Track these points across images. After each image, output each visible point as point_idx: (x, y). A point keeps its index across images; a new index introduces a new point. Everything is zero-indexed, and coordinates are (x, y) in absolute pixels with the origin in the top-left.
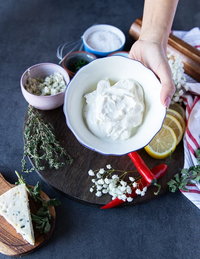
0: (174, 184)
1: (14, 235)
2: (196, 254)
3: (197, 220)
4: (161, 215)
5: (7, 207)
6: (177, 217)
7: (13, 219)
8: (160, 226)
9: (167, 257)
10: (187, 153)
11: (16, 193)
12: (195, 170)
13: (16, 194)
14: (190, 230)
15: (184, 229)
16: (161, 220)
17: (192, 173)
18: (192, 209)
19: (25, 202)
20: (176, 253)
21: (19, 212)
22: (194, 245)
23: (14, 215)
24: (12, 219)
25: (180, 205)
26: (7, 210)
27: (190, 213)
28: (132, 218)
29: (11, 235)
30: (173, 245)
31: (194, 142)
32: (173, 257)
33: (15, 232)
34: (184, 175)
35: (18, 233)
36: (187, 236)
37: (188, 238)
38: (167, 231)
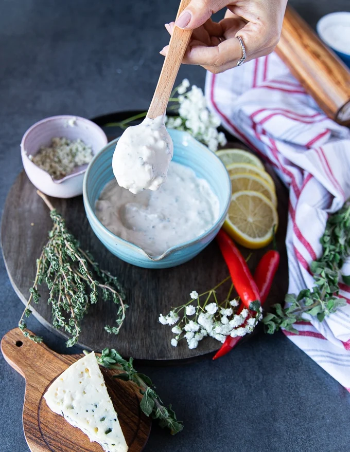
0: (273, 320)
1: (87, 446)
2: (309, 441)
3: (310, 382)
4: (248, 374)
5: (73, 399)
6: (277, 376)
7: (88, 419)
8: (247, 392)
9: (259, 447)
10: (294, 267)
11: (82, 371)
12: (311, 297)
13: (82, 373)
15: (289, 397)
16: (248, 381)
17: (304, 302)
18: (302, 363)
19: (102, 385)
20: (276, 439)
21: (96, 406)
22: (306, 426)
23: (87, 411)
24: (85, 419)
25: (282, 356)
26: (74, 404)
27: (300, 370)
28: (197, 379)
29: (81, 447)
30: (270, 425)
31: (307, 249)
32: (269, 446)
33: (87, 441)
34: (292, 304)
35: (93, 442)
36: (294, 410)
37: (296, 413)
38: (260, 400)
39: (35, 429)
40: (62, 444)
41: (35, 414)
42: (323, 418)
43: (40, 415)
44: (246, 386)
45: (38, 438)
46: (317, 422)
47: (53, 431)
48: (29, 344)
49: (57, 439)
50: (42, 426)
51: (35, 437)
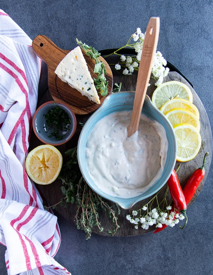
1: (81, 98)
4: (57, 24)
6: (42, 25)
8: (57, 15)
14: (32, 14)
16: (57, 20)
21: (82, 76)
23: (77, 79)
29: (78, 98)
35: (83, 96)
36: (35, 9)
37: (34, 7)
38: (51, 11)
39: (55, 90)
40: (69, 97)
41: (54, 83)
42: (21, 6)
43: (57, 83)
44: (58, 17)
45: (57, 95)
46: (24, 4)
47: (64, 91)
48: (46, 45)
49: (66, 95)
50: (58, 89)
51: (56, 94)
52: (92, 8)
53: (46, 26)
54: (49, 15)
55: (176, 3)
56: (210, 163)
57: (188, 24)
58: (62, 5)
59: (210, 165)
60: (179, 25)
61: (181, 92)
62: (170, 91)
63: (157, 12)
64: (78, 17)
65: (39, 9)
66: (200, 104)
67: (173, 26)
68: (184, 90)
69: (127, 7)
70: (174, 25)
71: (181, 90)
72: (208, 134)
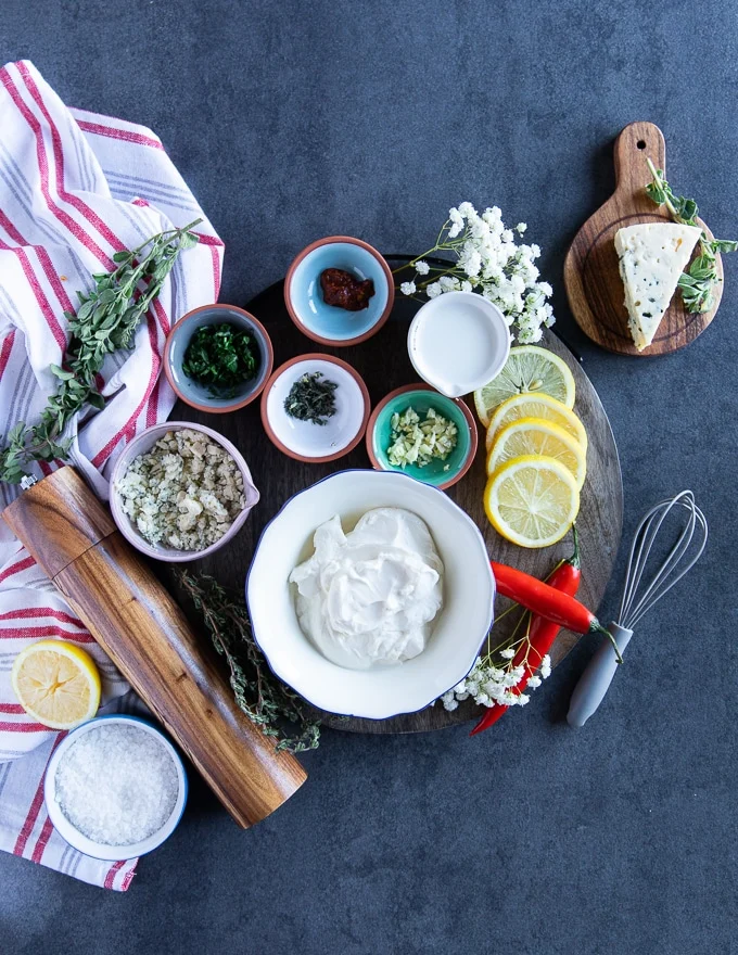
2: (154, 24)
4: (226, 103)
8: (228, 79)
15: (174, 77)
16: (226, 93)
21: (657, 283)
23: (645, 280)
42: (134, 54)
52: (319, 65)
53: (199, 106)
54: (207, 80)
55: (533, 63)
56: (615, 554)
57: (564, 116)
58: (241, 56)
59: (614, 559)
60: (541, 117)
61: (547, 374)
62: (520, 371)
63: (486, 82)
64: (281, 87)
65: (180, 64)
66: (596, 403)
67: (525, 121)
68: (554, 368)
69: (410, 67)
70: (529, 118)
71: (548, 368)
72: (611, 480)
